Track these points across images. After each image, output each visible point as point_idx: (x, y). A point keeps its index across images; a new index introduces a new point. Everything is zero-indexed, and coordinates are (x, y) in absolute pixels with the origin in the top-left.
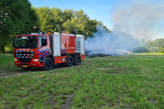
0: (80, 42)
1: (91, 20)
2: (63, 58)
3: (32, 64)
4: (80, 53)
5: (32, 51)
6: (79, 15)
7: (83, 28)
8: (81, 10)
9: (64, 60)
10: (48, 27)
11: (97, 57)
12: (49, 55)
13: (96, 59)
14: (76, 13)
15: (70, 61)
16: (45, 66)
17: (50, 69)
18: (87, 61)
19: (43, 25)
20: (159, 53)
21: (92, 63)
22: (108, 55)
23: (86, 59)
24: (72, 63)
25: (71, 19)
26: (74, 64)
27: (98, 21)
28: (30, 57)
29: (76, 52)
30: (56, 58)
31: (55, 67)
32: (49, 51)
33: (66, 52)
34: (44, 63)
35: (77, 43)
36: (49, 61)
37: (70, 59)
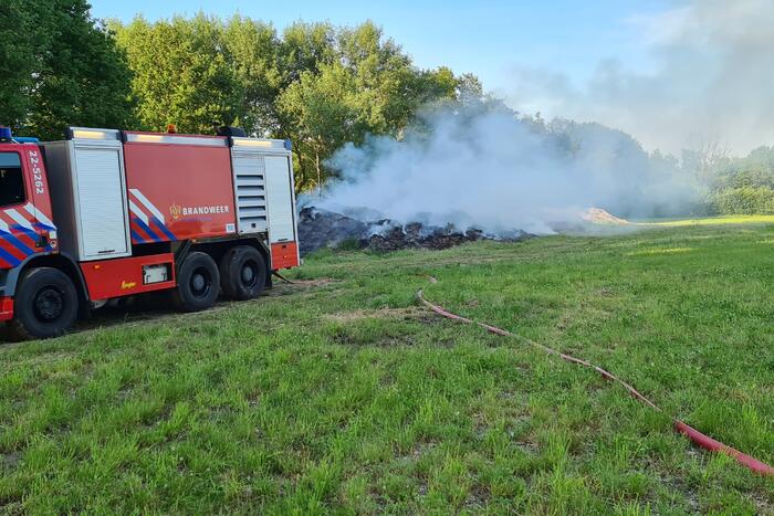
0: (261, 177)
4: (266, 233)
7: (376, 110)
8: (369, 24)
9: (155, 275)
10: (200, 112)
12: (46, 253)
15: (199, 280)
16: (15, 316)
17: (52, 328)
19: (174, 107)
20: (764, 213)
24: (214, 289)
27: (456, 76)
29: (234, 231)
30: (97, 267)
31: (89, 317)
32: (44, 231)
33: (168, 234)
34: (12, 298)
35: (238, 182)
36: (47, 288)
37: (197, 272)
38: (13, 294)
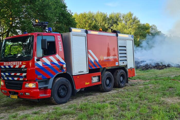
0: (125, 47)
1: (142, 24)
2: (94, 77)
3: (25, 93)
4: (127, 65)
5: (23, 66)
6: (127, 18)
7: (133, 33)
8: (130, 12)
9: (95, 80)
11: (153, 70)
12: (62, 73)
13: (152, 72)
14: (123, 17)
15: (108, 81)
16: (51, 96)
17: (63, 100)
18: (139, 78)
21: (148, 81)
22: (169, 66)
23: (137, 73)
24: (112, 84)
25: (118, 24)
26: (117, 86)
27: (150, 25)
28: (21, 79)
29: (118, 65)
30: (78, 77)
31: (75, 95)
32: (62, 64)
33: (99, 65)
34: (51, 89)
35: (119, 48)
36: (62, 85)
37: (107, 78)
38: (51, 88)
